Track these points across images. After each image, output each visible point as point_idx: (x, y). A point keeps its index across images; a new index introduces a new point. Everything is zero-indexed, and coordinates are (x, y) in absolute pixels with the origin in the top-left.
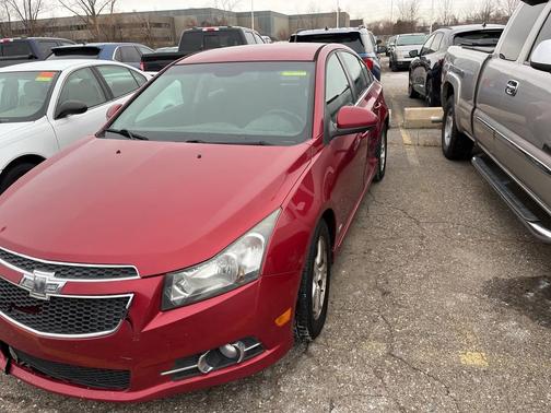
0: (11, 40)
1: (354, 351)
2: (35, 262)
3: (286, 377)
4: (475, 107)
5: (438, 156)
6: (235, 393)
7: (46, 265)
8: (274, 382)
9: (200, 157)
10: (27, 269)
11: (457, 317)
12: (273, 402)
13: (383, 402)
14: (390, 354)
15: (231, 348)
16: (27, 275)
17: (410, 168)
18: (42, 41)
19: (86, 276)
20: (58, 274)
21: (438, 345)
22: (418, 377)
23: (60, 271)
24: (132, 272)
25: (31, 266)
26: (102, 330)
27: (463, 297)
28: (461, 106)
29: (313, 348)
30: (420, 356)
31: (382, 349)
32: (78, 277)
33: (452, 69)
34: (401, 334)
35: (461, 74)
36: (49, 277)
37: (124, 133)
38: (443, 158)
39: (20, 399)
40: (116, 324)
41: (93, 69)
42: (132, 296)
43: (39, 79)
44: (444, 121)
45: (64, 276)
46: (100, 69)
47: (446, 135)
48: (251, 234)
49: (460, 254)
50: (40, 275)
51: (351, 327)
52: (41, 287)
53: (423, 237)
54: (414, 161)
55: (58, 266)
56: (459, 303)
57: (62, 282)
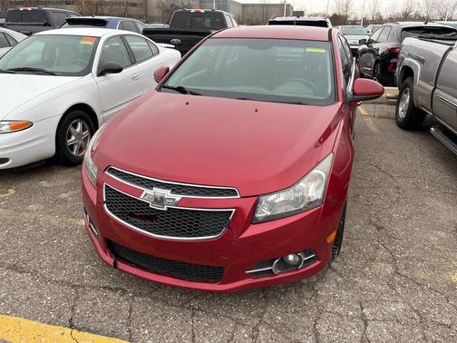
0: (29, 9)
1: (367, 269)
2: (153, 181)
3: (320, 285)
4: (435, 88)
5: (393, 126)
6: (284, 293)
7: (163, 184)
8: (312, 287)
9: (256, 111)
10: (147, 187)
11: (442, 248)
12: (315, 301)
13: (401, 306)
14: (397, 272)
15: (291, 257)
16: (146, 191)
17: (372, 134)
18: (54, 12)
19: (196, 194)
20: (173, 192)
21: (433, 268)
22: (423, 290)
23: (176, 190)
24: (233, 192)
25: (150, 185)
26: (209, 235)
27: (442, 234)
28: (419, 86)
29: (334, 264)
30: (421, 275)
31: (390, 269)
32: (191, 194)
33: (409, 55)
34: (402, 259)
35: (421, 61)
36: (167, 193)
37: (181, 90)
38: (397, 128)
39: (117, 289)
40: (220, 232)
41: (122, 37)
42: (234, 210)
43: (82, 42)
44: (399, 98)
45: (179, 193)
46: (126, 38)
47: (401, 109)
48: (315, 171)
49: (431, 202)
50: (159, 192)
51: (359, 251)
52: (161, 200)
53: (398, 188)
54: (374, 129)
55: (173, 185)
56: (440, 238)
57: (178, 197)
